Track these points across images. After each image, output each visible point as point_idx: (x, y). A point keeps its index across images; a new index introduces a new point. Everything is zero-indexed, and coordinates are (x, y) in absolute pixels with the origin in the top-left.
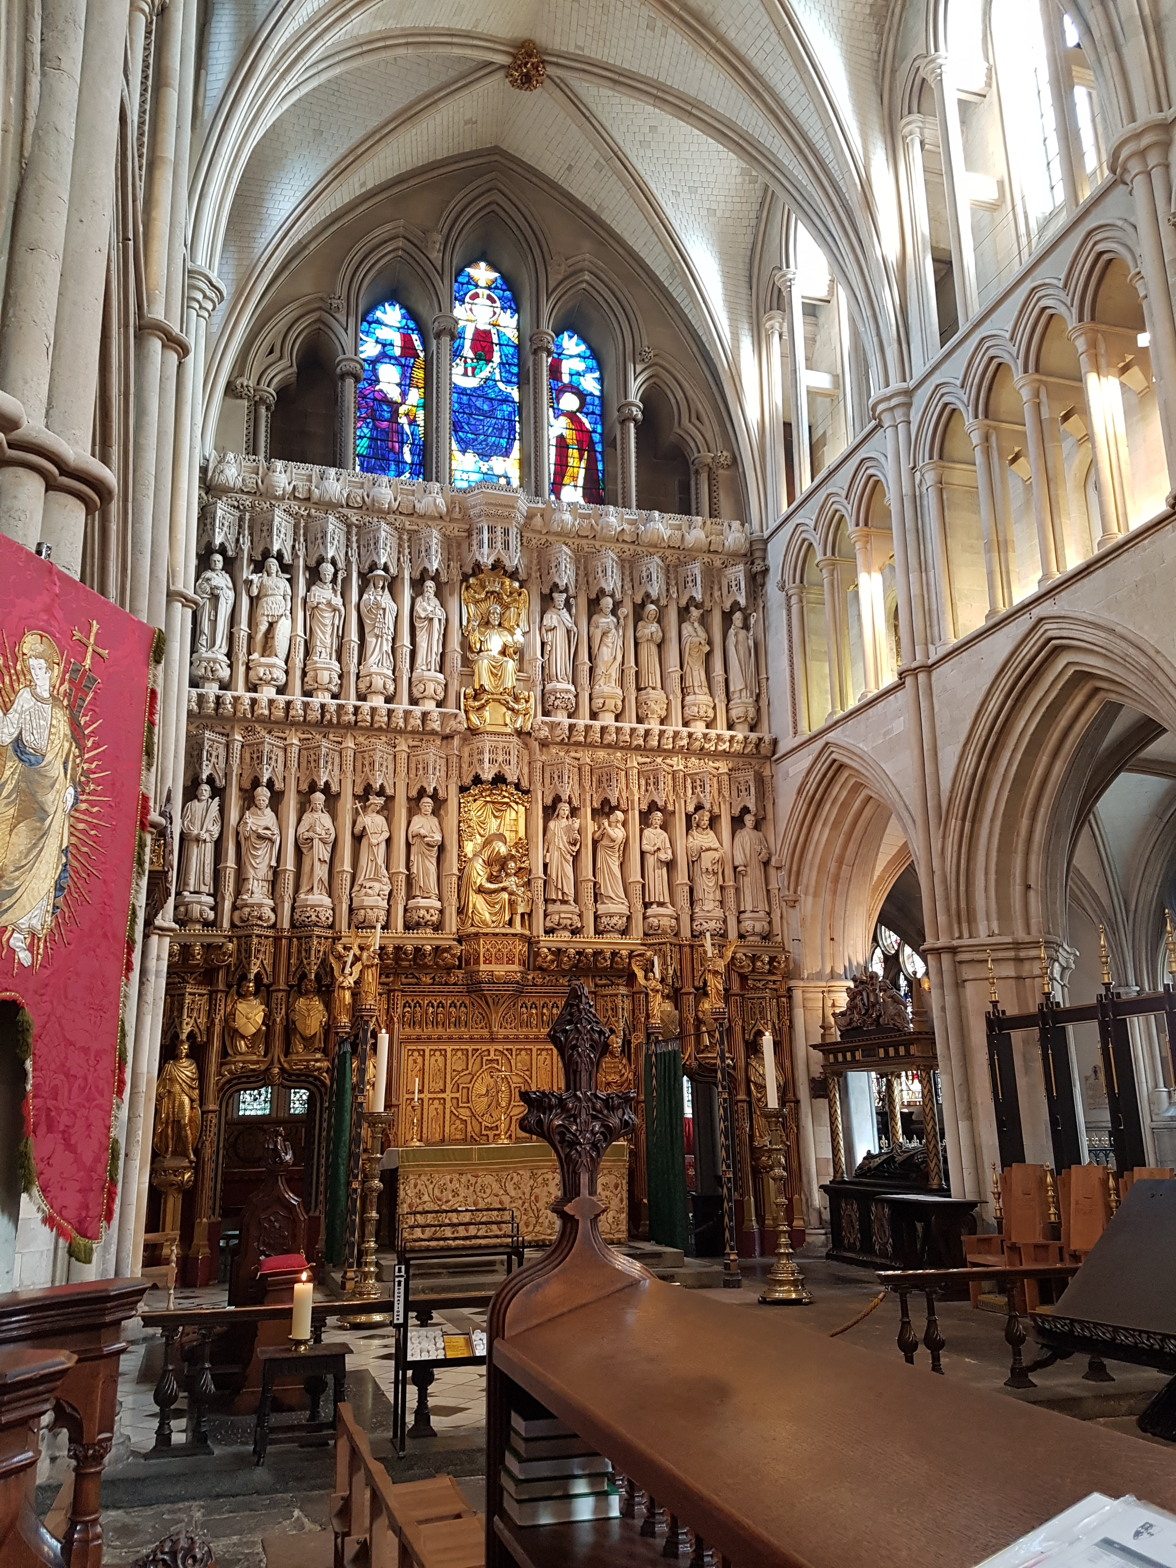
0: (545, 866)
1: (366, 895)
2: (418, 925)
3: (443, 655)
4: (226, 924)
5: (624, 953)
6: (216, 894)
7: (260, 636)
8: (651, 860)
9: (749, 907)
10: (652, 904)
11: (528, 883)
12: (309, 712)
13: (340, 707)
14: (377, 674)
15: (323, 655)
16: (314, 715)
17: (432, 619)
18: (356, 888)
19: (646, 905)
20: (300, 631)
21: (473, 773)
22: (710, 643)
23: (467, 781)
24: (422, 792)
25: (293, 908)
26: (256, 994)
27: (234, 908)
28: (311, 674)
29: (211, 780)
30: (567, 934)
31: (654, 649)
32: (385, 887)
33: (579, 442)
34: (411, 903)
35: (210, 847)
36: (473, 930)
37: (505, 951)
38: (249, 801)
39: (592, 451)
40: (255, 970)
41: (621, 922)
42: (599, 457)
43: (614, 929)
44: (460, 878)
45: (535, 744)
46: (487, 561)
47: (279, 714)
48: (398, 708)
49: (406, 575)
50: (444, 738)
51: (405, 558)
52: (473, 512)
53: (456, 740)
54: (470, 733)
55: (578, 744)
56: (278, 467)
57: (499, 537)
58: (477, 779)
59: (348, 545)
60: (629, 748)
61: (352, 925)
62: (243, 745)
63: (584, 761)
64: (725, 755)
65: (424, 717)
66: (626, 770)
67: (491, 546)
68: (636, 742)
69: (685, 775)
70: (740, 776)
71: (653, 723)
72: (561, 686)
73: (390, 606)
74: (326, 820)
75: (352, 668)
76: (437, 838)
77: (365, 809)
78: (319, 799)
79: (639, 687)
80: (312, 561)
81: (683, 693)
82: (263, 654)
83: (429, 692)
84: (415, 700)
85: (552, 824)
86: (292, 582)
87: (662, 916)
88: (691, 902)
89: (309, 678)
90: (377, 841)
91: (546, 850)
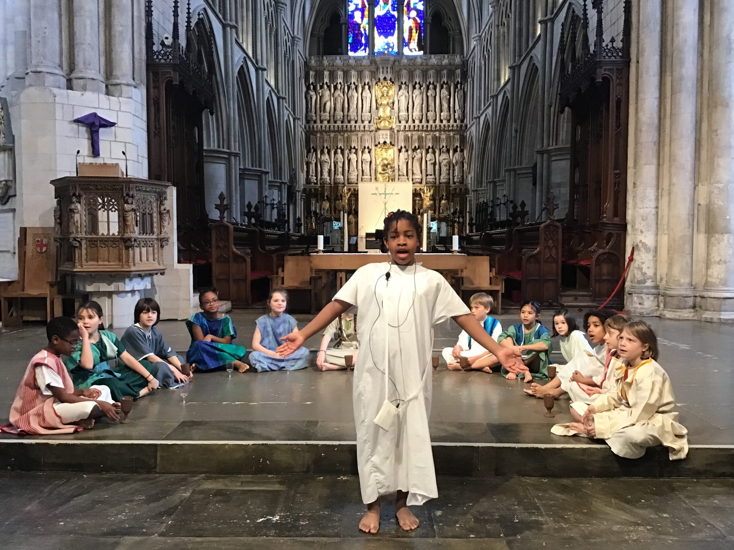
0: (399, 166)
1: (351, 175)
3: (370, 107)
4: (319, 183)
5: (418, 189)
6: (316, 176)
7: (322, 108)
8: (428, 162)
9: (457, 175)
11: (394, 170)
13: (342, 126)
14: (353, 115)
15: (339, 111)
16: (336, 129)
17: (367, 97)
18: (349, 174)
19: (427, 175)
21: (378, 141)
22: (450, 95)
23: (377, 143)
24: (365, 147)
25: (334, 179)
26: (327, 200)
27: (321, 179)
29: (313, 147)
31: (433, 99)
32: (356, 173)
33: (416, 27)
34: (363, 177)
35: (314, 165)
38: (322, 153)
39: (420, 29)
40: (326, 195)
41: (419, 180)
42: (422, 32)
44: (375, 170)
45: (396, 131)
46: (382, 78)
47: (328, 129)
48: (357, 125)
49: (360, 84)
50: (371, 132)
51: (359, 79)
52: (378, 63)
53: (373, 133)
54: (378, 129)
55: (407, 131)
56: (325, 58)
57: (385, 70)
58: (379, 143)
59: (344, 78)
60: (422, 131)
61: (348, 183)
62: (320, 137)
63: (410, 135)
64: (452, 130)
65: (364, 127)
66: (422, 137)
67: (383, 73)
68: (424, 129)
69: (440, 137)
70: (456, 136)
71: (431, 122)
72: (403, 114)
73: (355, 95)
74: (341, 156)
75: (346, 113)
76: (369, 160)
77: (350, 153)
78: (339, 151)
79: (428, 111)
80: (335, 84)
81: (441, 111)
82: (324, 112)
83: (366, 119)
84: (363, 122)
85: (401, 154)
86: (330, 90)
87: (430, 179)
88: (440, 174)
89: (335, 118)
90: (354, 161)
91: (399, 161)
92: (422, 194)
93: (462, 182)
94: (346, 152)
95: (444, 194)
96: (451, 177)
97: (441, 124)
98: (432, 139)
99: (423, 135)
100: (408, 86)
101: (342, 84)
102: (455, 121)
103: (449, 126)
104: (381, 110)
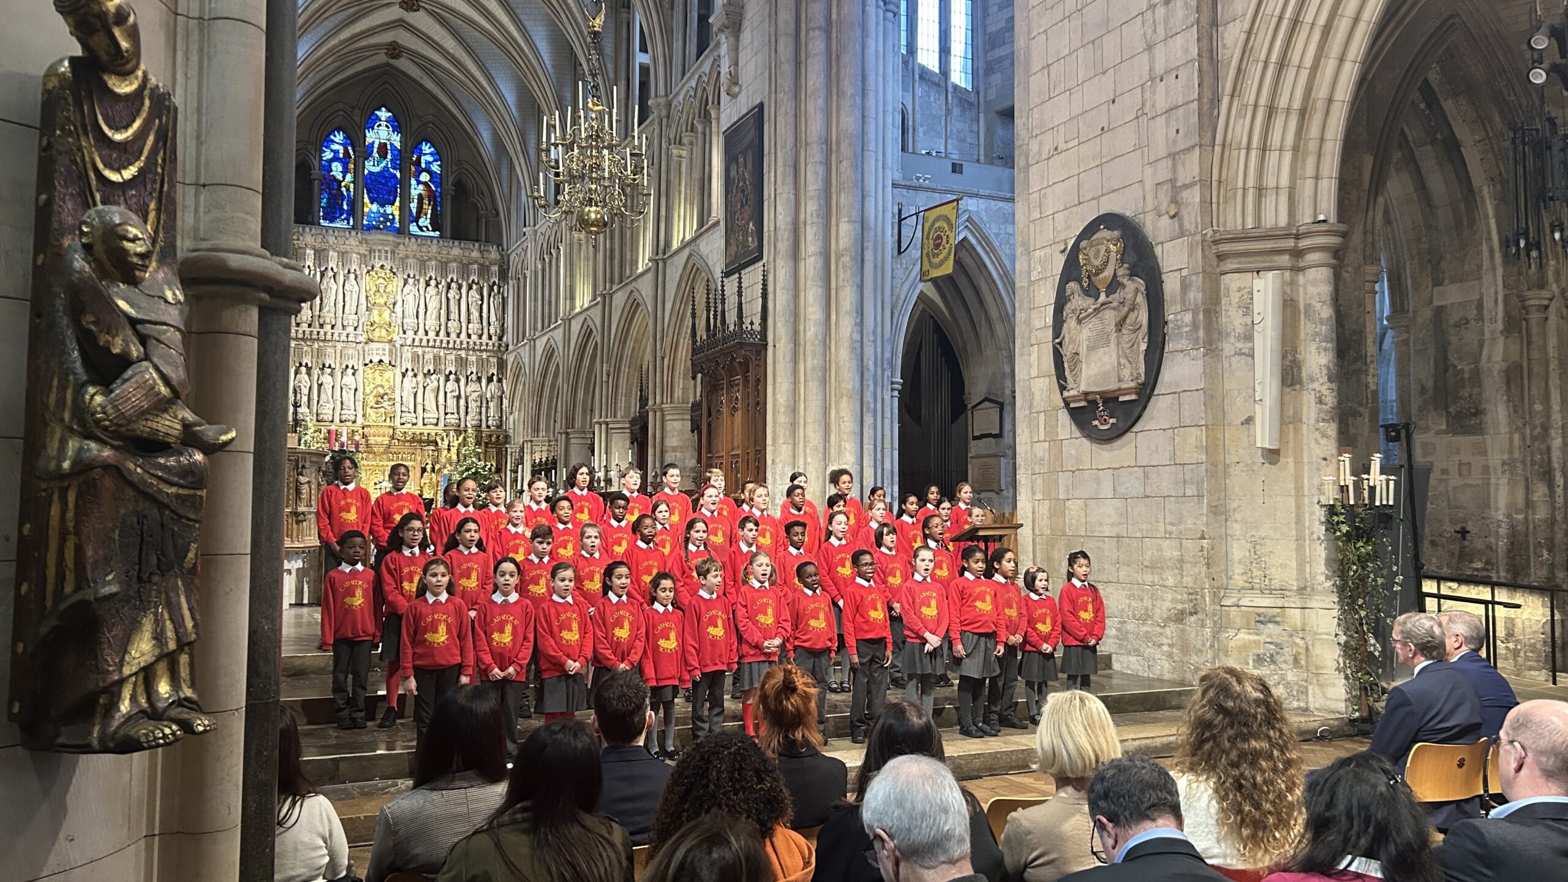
0: (402, 397)
1: (323, 409)
2: (345, 421)
3: (357, 306)
5: (433, 434)
8: (449, 395)
9: (492, 415)
10: (448, 413)
11: (394, 404)
14: (328, 317)
17: (352, 291)
18: (319, 406)
19: (446, 414)
21: (370, 359)
22: (482, 300)
23: (367, 361)
24: (347, 367)
30: (410, 426)
31: (457, 303)
32: (331, 406)
33: (429, 197)
34: (343, 412)
36: (368, 424)
37: (382, 432)
39: (435, 201)
41: (435, 421)
42: (439, 204)
43: (431, 424)
44: (364, 402)
45: (398, 346)
46: (377, 266)
48: (336, 332)
49: (341, 272)
50: (357, 343)
51: (340, 264)
52: (372, 243)
53: (362, 345)
54: (370, 340)
55: (417, 346)
57: (383, 255)
58: (371, 362)
60: (440, 348)
63: (420, 353)
64: (486, 351)
65: (347, 335)
66: (440, 357)
67: (380, 259)
68: (444, 345)
69: (467, 359)
70: (491, 359)
71: (453, 336)
72: (410, 321)
73: (334, 287)
74: (306, 377)
75: (316, 313)
76: (354, 387)
77: (323, 374)
79: (448, 320)
83: (351, 324)
84: (344, 327)
85: (405, 380)
87: (452, 419)
88: (467, 413)
89: (298, 318)
90: (327, 387)
91: (402, 390)
93: (499, 426)
94: (316, 372)
96: (484, 418)
97: (468, 340)
98: (456, 360)
99: (442, 354)
100: (418, 280)
101: (312, 268)
102: (490, 338)
103: (481, 344)
104: (375, 312)
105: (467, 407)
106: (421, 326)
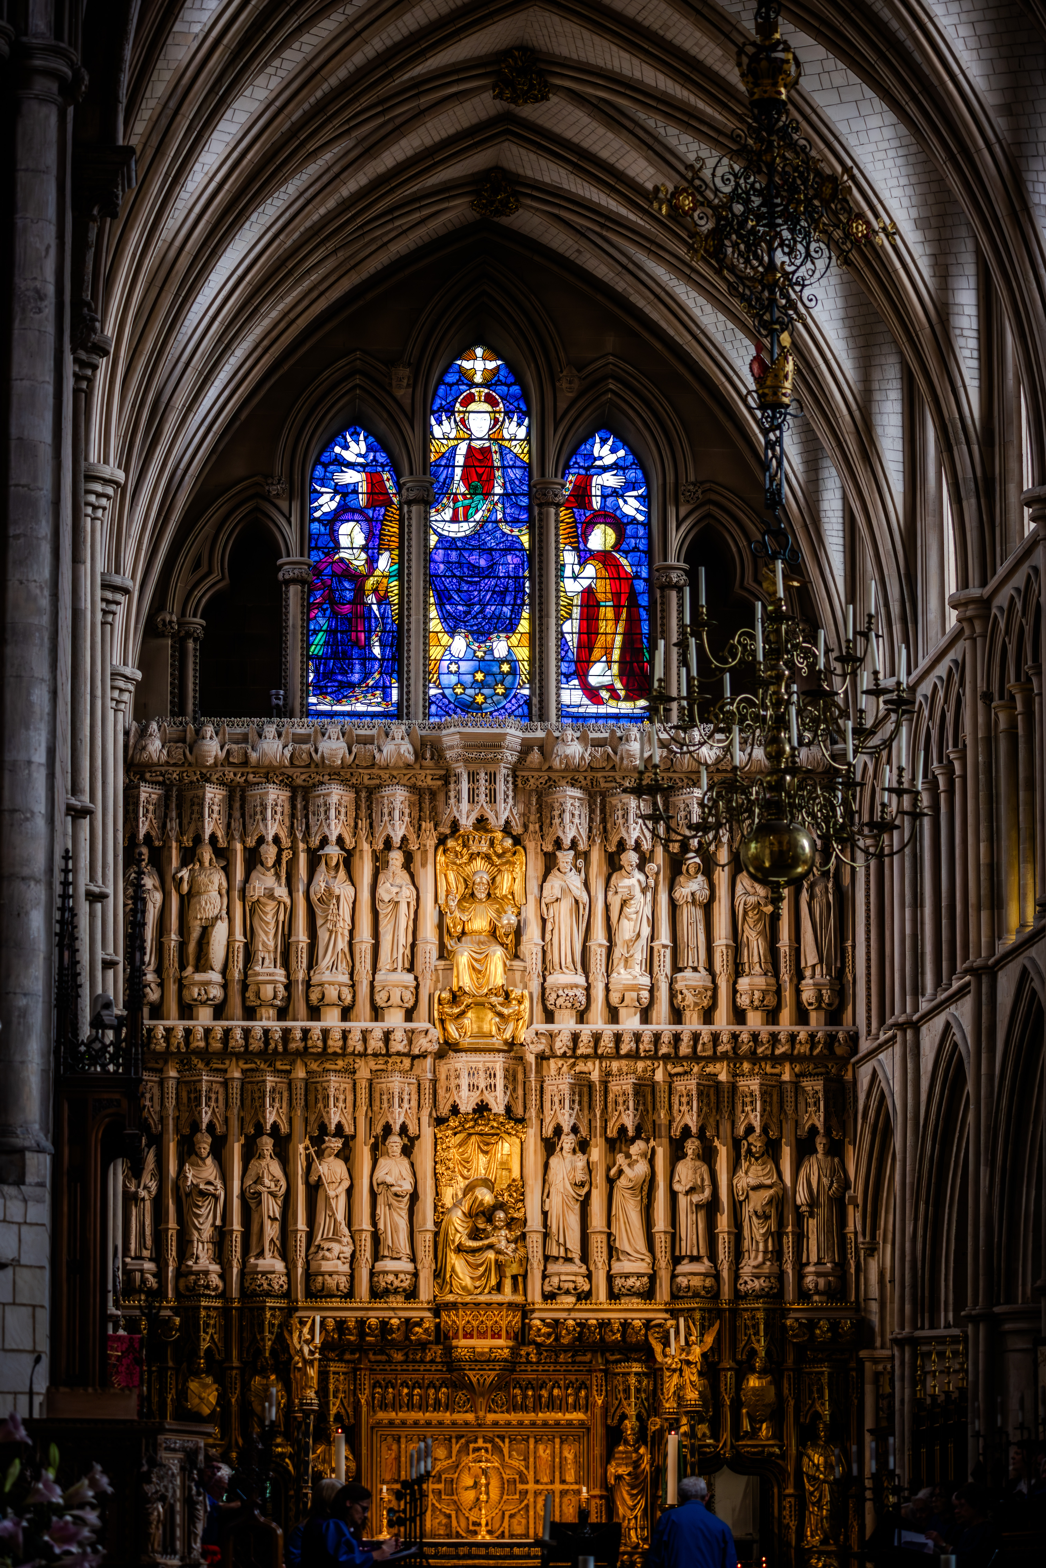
0: (545, 1214)
1: (324, 1258)
2: (386, 1292)
3: (413, 946)
4: (170, 1293)
5: (637, 1323)
6: (159, 1258)
7: (192, 947)
8: (683, 1201)
9: (814, 1258)
10: (683, 1258)
11: (523, 1236)
12: (251, 1041)
13: (286, 1032)
14: (331, 984)
15: (267, 961)
16: (256, 1045)
17: (397, 903)
18: (313, 1249)
19: (676, 1260)
20: (239, 936)
21: (451, 1102)
23: (444, 1110)
25: (242, 1274)
26: (208, 1372)
27: (179, 1275)
28: (252, 988)
29: (146, 1127)
30: (571, 1300)
31: (699, 914)
32: (345, 1249)
33: (616, 595)
34: (380, 1265)
35: (149, 1206)
36: (450, 1298)
37: (489, 1324)
38: (188, 1150)
39: (633, 604)
40: (204, 1345)
41: (641, 1284)
42: (644, 614)
43: (632, 1293)
44: (436, 1234)
45: (531, 1059)
46: (467, 822)
47: (217, 1045)
48: (356, 1026)
49: (366, 847)
50: (414, 1058)
51: (363, 824)
52: (449, 754)
53: (429, 1061)
54: (448, 1048)
55: (586, 1057)
56: (209, 730)
57: (482, 784)
58: (455, 1110)
59: (293, 816)
60: (655, 1057)
61: (310, 1294)
62: (179, 1082)
63: (595, 1076)
64: (788, 1057)
65: (387, 1036)
66: (653, 1085)
67: (472, 800)
68: (664, 1050)
69: (734, 1087)
70: (809, 1085)
71: (693, 1020)
72: (565, 979)
73: (345, 891)
74: (276, 1168)
75: (301, 975)
76: (407, 1186)
77: (320, 1154)
78: (267, 1144)
80: (251, 842)
81: (738, 971)
82: (197, 969)
83: (395, 1000)
84: (377, 1013)
85: (554, 1161)
86: (228, 871)
87: (694, 1275)
88: (738, 1255)
89: (250, 994)
90: (336, 1193)
91: (546, 1194)
92: (658, 1348)
94: (301, 1148)
95: (761, 1346)
96: (789, 1268)
97: (737, 1028)
98: (700, 1094)
99: (659, 1076)
100: (586, 855)
101: (286, 842)
102: (802, 1016)
103: (774, 1037)
105: (737, 1237)
106: (598, 993)
